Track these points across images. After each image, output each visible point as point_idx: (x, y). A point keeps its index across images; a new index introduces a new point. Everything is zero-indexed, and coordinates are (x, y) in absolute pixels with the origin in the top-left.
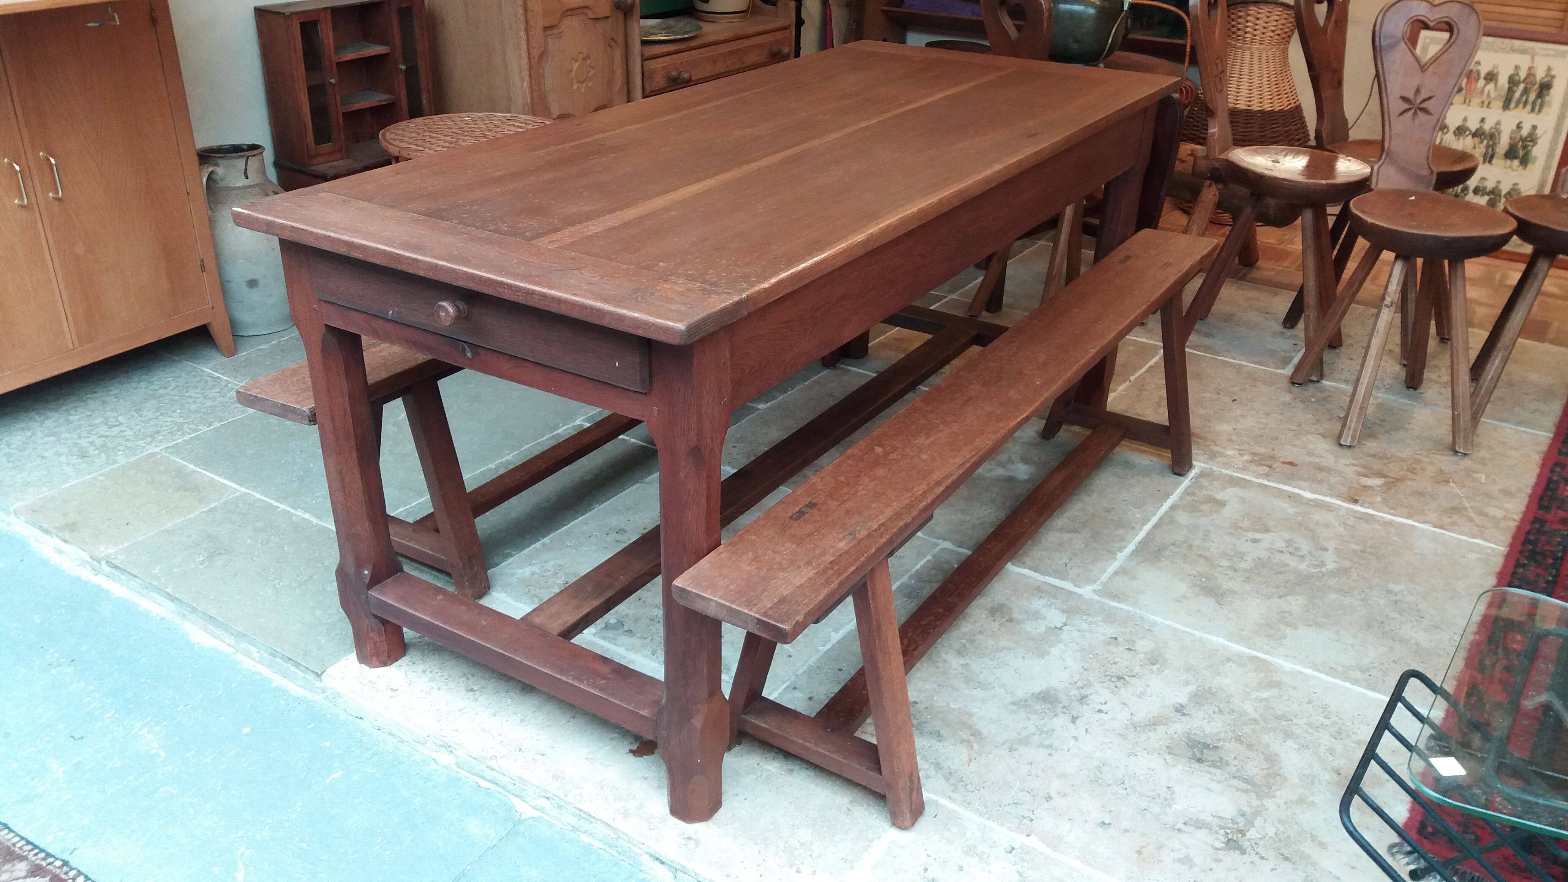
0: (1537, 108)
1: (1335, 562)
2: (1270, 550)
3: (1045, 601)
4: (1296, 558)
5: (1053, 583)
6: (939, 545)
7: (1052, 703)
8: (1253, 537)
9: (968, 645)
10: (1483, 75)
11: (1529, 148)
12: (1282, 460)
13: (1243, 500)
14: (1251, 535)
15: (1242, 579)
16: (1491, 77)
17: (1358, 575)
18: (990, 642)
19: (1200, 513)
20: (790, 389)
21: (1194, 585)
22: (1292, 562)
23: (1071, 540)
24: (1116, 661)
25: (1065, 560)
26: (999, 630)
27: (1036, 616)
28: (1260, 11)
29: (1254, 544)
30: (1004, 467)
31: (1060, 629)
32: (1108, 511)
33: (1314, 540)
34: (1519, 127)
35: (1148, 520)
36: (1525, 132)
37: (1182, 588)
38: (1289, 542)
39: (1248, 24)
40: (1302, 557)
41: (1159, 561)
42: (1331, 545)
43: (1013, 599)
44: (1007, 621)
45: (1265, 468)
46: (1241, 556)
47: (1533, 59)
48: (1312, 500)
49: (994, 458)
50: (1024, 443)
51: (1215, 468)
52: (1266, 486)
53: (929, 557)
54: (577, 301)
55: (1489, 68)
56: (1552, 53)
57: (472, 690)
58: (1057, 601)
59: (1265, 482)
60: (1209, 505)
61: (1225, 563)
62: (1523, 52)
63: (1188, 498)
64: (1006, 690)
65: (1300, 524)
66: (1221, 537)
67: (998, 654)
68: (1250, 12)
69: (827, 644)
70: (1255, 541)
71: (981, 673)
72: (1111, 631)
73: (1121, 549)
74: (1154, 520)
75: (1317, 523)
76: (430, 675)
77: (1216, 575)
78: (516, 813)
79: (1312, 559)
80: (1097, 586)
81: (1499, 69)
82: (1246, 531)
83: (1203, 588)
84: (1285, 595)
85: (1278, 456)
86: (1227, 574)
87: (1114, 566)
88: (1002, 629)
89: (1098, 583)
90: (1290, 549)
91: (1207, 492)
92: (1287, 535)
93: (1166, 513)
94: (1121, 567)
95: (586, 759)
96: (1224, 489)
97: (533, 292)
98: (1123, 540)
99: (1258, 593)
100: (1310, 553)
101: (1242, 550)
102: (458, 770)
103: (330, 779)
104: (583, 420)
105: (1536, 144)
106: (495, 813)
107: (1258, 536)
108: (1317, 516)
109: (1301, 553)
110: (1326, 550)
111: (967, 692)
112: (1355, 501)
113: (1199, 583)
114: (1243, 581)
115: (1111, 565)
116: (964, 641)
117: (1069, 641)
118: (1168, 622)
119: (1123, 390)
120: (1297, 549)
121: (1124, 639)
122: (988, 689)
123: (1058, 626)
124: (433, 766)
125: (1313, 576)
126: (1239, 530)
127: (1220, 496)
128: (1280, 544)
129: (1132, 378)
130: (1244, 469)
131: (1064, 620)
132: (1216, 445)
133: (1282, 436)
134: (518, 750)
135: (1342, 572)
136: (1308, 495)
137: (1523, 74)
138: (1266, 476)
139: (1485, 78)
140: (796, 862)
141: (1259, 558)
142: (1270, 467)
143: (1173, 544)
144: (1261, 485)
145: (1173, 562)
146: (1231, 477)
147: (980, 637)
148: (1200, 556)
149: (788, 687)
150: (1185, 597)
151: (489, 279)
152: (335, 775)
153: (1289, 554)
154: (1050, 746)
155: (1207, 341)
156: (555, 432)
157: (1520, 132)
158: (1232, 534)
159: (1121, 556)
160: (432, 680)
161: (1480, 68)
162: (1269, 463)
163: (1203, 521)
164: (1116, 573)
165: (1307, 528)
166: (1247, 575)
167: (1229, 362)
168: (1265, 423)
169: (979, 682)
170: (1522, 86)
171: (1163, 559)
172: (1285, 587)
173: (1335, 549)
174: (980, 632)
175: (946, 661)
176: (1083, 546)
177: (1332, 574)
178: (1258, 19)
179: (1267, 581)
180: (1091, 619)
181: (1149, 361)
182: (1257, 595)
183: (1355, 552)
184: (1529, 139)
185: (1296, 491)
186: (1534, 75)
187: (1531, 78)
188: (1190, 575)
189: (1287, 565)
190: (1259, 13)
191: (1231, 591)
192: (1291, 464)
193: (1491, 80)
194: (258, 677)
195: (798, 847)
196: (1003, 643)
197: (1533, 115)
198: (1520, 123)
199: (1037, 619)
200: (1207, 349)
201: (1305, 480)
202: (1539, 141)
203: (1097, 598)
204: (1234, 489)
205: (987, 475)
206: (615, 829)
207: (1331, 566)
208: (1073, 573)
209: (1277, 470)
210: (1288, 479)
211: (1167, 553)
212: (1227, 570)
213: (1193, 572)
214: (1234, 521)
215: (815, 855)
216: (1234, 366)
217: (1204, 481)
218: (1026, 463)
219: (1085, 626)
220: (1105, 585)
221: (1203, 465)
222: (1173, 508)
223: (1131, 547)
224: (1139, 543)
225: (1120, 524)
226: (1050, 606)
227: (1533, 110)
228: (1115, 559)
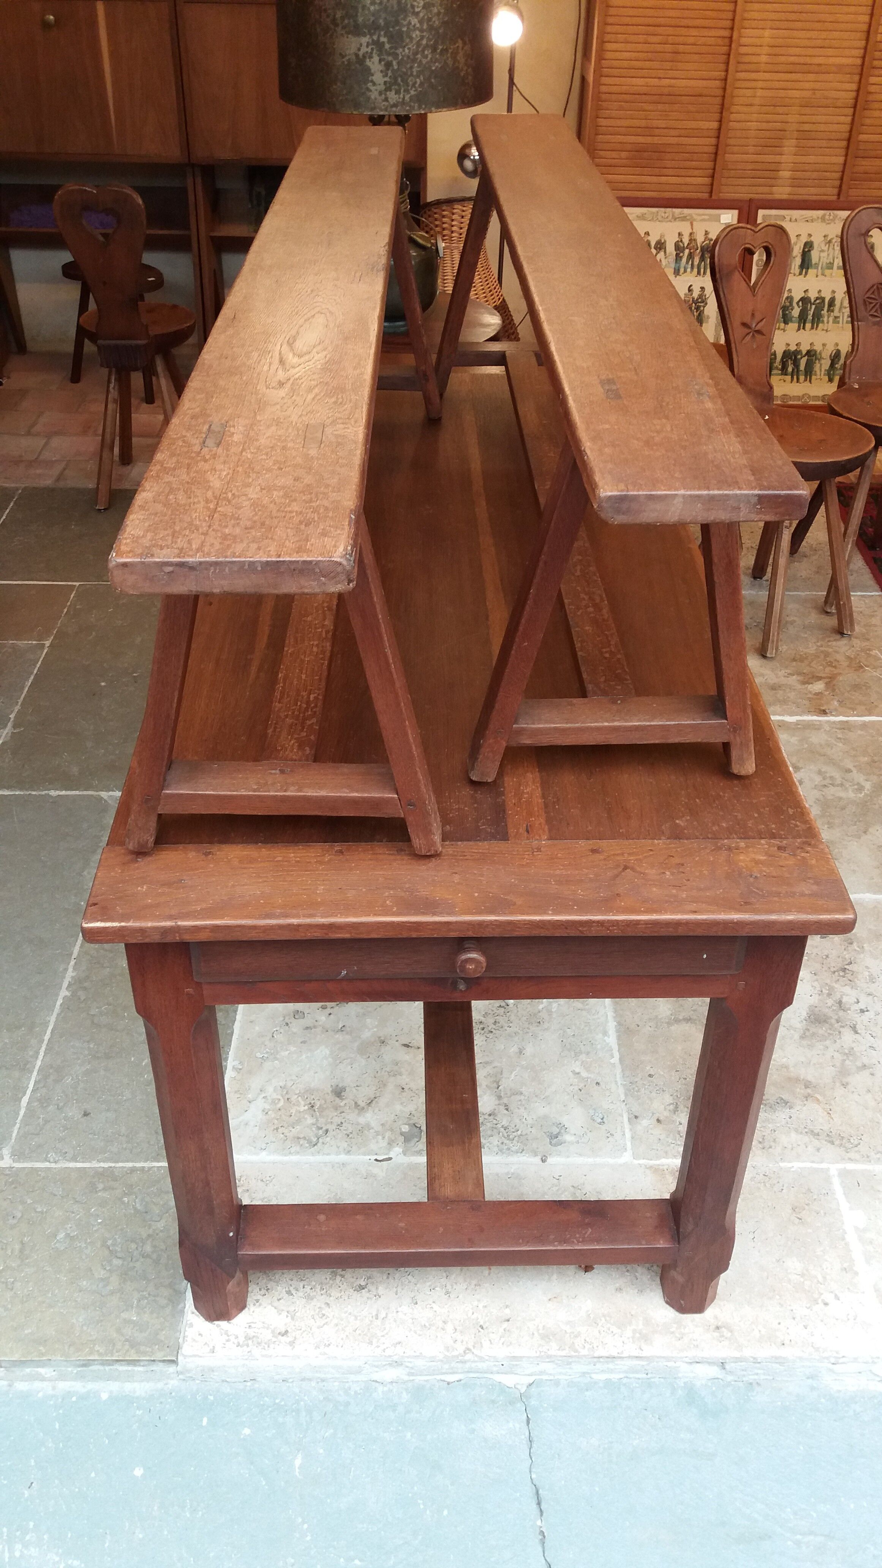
0: (702, 270)
1: (866, 780)
2: (817, 787)
7: (825, 1021)
10: (653, 244)
11: (702, 308)
16: (660, 246)
28: (464, 208)
33: (834, 764)
34: (690, 290)
36: (696, 294)
38: (821, 774)
39: (454, 223)
42: (851, 765)
47: (692, 224)
48: (797, 724)
54: (706, 920)
55: (658, 238)
56: (706, 217)
57: (362, 1288)
62: (684, 219)
68: (455, 211)
75: (821, 746)
76: (301, 1294)
78: (511, 1390)
81: (666, 238)
84: (867, 829)
90: (828, 781)
92: (814, 768)
95: (550, 1300)
97: (638, 922)
99: (848, 836)
102: (412, 1378)
103: (297, 1470)
105: (706, 304)
106: (493, 1402)
109: (838, 782)
110: (850, 770)
112: (824, 713)
120: (832, 778)
124: (381, 1389)
125: (865, 801)
128: (817, 778)
134: (480, 1329)
136: (789, 719)
137: (686, 241)
139: (655, 248)
140: (816, 1296)
151: (568, 922)
152: (298, 1462)
153: (832, 787)
154: (864, 1066)
157: (692, 295)
160: (309, 1298)
161: (649, 238)
170: (687, 251)
172: (859, 821)
173: (855, 767)
177: (875, 794)
178: (463, 217)
182: (850, 838)
184: (700, 300)
186: (695, 240)
187: (693, 244)
189: (841, 799)
190: (463, 211)
193: (660, 249)
194: (74, 1399)
195: (802, 1280)
197: (700, 278)
198: (691, 286)
202: (708, 301)
206: (645, 1357)
207: (866, 786)
215: (820, 1279)
227: (699, 273)
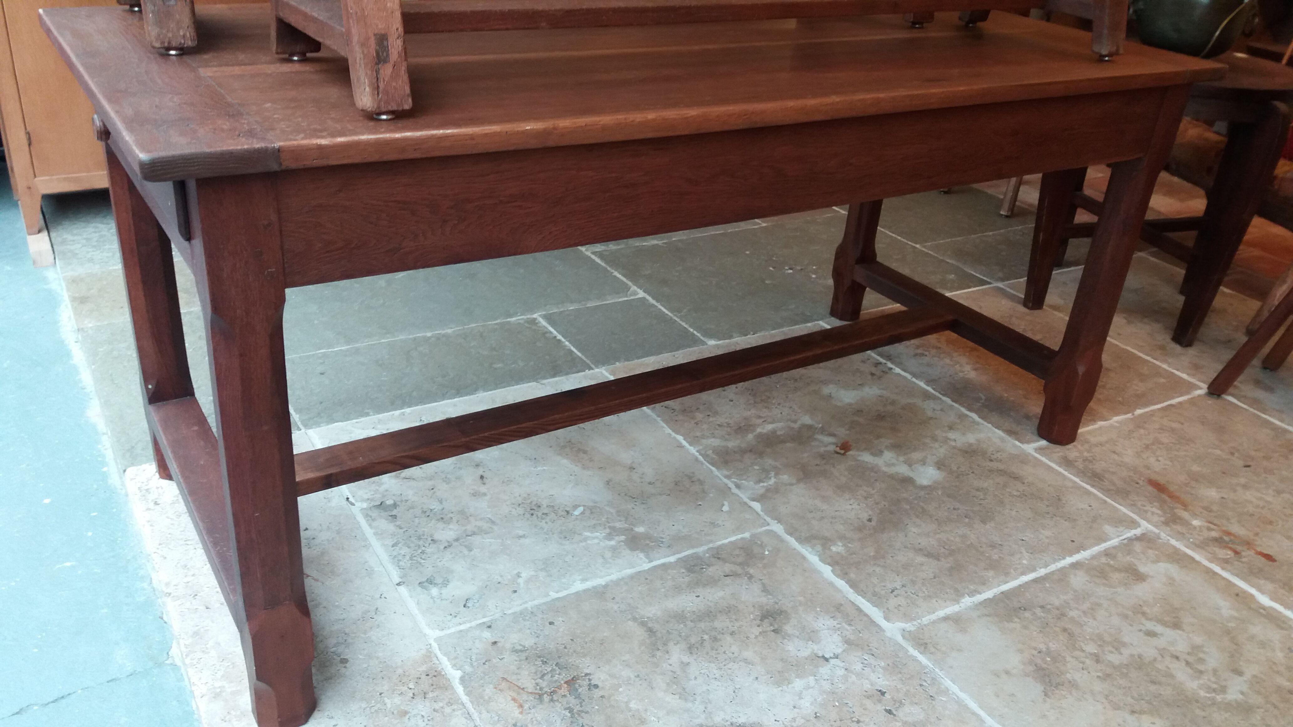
1: (1242, 693)
2: (1162, 652)
3: (835, 623)
4: (1190, 671)
5: (861, 606)
6: (768, 524)
8: (1153, 628)
9: (706, 644)
12: (1259, 549)
13: (1171, 581)
14: (1150, 625)
15: (1099, 674)
17: (1263, 719)
18: (734, 648)
19: (1104, 581)
20: (752, 333)
21: (1031, 662)
22: (1182, 675)
23: (922, 565)
24: (861, 719)
25: (898, 585)
26: (756, 637)
27: (812, 636)
29: (1146, 638)
30: (910, 466)
31: (827, 660)
32: (993, 546)
33: (1232, 656)
35: (1034, 570)
37: (1014, 661)
38: (1196, 649)
40: (1201, 672)
41: (1010, 621)
42: (1250, 671)
43: (801, 608)
44: (773, 631)
45: (1229, 552)
46: (1118, 645)
48: (1264, 608)
49: (905, 454)
50: (954, 447)
51: (1163, 535)
52: (1215, 574)
53: (747, 535)
58: (849, 628)
59: (1217, 569)
60: (1123, 574)
61: (1091, 648)
63: (1104, 560)
64: (706, 708)
65: (1228, 632)
66: (1110, 616)
67: (732, 663)
69: (561, 591)
70: (1151, 634)
71: (696, 678)
72: (882, 681)
73: (972, 594)
74: (1042, 572)
75: (1252, 638)
77: (1068, 659)
79: (1213, 679)
80: (909, 626)
82: (1147, 619)
83: (1039, 669)
84: (1141, 712)
85: (1257, 543)
86: (1083, 663)
87: (951, 609)
88: (761, 638)
89: (915, 623)
90: (1191, 659)
91: (1132, 560)
92: (1198, 640)
93: (1061, 570)
94: (957, 613)
96: (1157, 561)
98: (984, 584)
99: (1107, 697)
100: (1215, 671)
101: (1126, 639)
104: (540, 316)
107: (1159, 629)
108: (1258, 629)
109: (1201, 667)
110: (1240, 673)
111: (661, 694)
113: (1039, 661)
114: (1098, 677)
115: (947, 607)
116: (706, 637)
117: (826, 677)
118: (962, 695)
119: (1117, 422)
120: (1201, 661)
121: (892, 698)
122: (686, 700)
123: (827, 656)
125: (1197, 701)
126: (1140, 616)
127: (1142, 569)
128: (1182, 647)
129: (1139, 412)
130: (1201, 546)
131: (839, 651)
132: (1186, 510)
133: (1280, 522)
135: (1245, 709)
136: (1264, 600)
138: (1225, 563)
141: (1140, 656)
142: (1236, 553)
143: (1042, 607)
144: (1209, 571)
145: (1025, 627)
146: (1176, 551)
147: (729, 638)
148: (1065, 630)
149: (484, 623)
150: (1007, 673)
152: (68, 564)
153: (1184, 664)
155: (1260, 394)
156: (509, 320)
158: (1126, 617)
159: (967, 601)
162: (1239, 548)
163: (1102, 591)
164: (946, 619)
165: (1234, 640)
166: (1109, 671)
167: (1272, 423)
168: (1267, 502)
169: (684, 689)
171: (1016, 620)
172: (1149, 703)
173: (1255, 676)
174: (732, 633)
175: (668, 652)
176: (931, 575)
177: (1228, 706)
179: (1130, 688)
180: (872, 660)
181: (1173, 398)
182: (1104, 701)
183: (1279, 689)
185: (1253, 591)
188: (1035, 649)
189: (1172, 676)
191: (1073, 685)
192: (1269, 557)
196: (748, 654)
199: (810, 639)
200: (1255, 403)
201: (1273, 581)
203: (900, 639)
204: (1169, 566)
205: (884, 469)
207: (1233, 695)
208: (892, 602)
209: (1244, 560)
210: (1251, 574)
211: (1027, 614)
212: (1087, 657)
213: (1042, 647)
214: (1141, 603)
216: (1275, 428)
217: (1138, 547)
218: (939, 469)
219: (858, 667)
220: (921, 628)
221: (1150, 527)
222: (1075, 566)
223: (988, 594)
224: (1002, 593)
225: (993, 565)
226: (835, 630)
228: (957, 601)
